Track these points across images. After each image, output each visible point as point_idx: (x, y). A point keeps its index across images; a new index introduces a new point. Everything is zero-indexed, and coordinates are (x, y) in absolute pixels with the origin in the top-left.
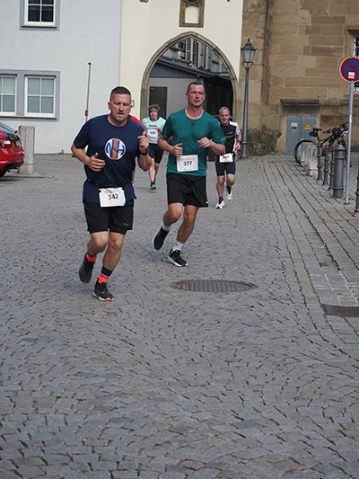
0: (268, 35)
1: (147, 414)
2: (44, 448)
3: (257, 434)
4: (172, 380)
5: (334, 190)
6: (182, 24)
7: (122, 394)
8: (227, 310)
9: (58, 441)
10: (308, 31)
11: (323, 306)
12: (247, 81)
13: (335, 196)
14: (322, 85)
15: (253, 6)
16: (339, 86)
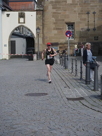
0: (43, 25)
1: (25, 129)
3: (55, 132)
4: (30, 120)
5: (65, 67)
6: (19, 23)
7: (17, 124)
8: (41, 101)
10: (54, 24)
11: (67, 98)
12: (38, 38)
13: (65, 69)
14: (59, 38)
15: (39, 17)
16: (64, 38)
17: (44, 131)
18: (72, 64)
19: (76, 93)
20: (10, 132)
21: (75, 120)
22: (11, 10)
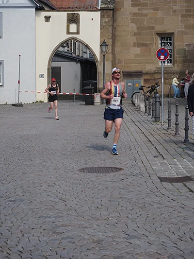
0: (114, 37)
1: (80, 234)
2: (31, 253)
3: (138, 242)
4: (89, 218)
5: (155, 118)
6: (68, 33)
7: (65, 226)
8: (110, 181)
9: (38, 250)
10: (135, 34)
11: (159, 178)
13: (155, 121)
14: (144, 63)
15: (105, 22)
16: (152, 63)
17: (116, 240)
18: (169, 112)
19: (177, 168)
20: (53, 240)
21: (174, 220)
22: (52, 9)
